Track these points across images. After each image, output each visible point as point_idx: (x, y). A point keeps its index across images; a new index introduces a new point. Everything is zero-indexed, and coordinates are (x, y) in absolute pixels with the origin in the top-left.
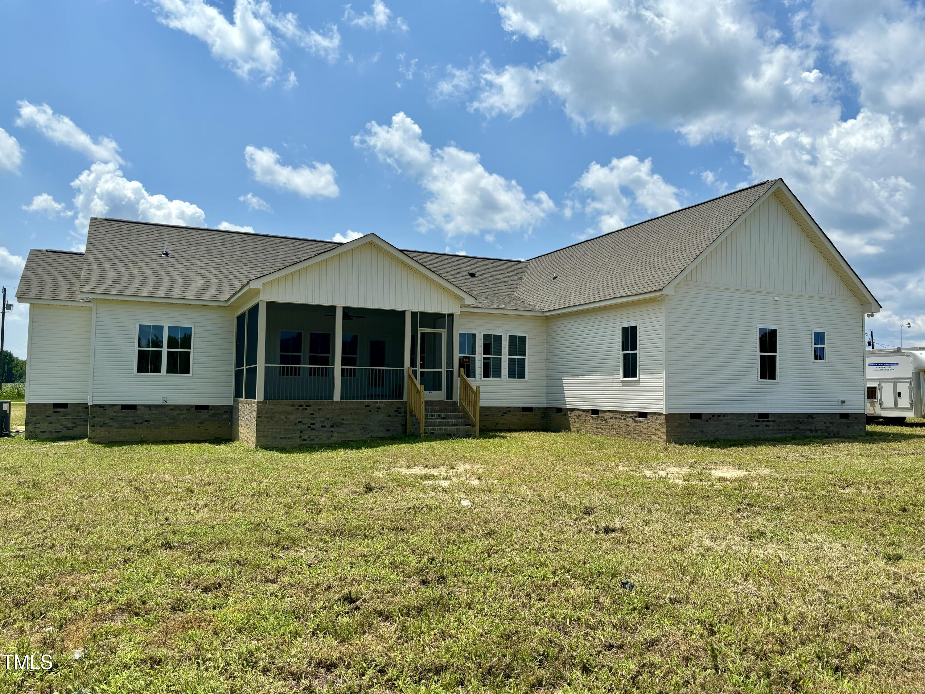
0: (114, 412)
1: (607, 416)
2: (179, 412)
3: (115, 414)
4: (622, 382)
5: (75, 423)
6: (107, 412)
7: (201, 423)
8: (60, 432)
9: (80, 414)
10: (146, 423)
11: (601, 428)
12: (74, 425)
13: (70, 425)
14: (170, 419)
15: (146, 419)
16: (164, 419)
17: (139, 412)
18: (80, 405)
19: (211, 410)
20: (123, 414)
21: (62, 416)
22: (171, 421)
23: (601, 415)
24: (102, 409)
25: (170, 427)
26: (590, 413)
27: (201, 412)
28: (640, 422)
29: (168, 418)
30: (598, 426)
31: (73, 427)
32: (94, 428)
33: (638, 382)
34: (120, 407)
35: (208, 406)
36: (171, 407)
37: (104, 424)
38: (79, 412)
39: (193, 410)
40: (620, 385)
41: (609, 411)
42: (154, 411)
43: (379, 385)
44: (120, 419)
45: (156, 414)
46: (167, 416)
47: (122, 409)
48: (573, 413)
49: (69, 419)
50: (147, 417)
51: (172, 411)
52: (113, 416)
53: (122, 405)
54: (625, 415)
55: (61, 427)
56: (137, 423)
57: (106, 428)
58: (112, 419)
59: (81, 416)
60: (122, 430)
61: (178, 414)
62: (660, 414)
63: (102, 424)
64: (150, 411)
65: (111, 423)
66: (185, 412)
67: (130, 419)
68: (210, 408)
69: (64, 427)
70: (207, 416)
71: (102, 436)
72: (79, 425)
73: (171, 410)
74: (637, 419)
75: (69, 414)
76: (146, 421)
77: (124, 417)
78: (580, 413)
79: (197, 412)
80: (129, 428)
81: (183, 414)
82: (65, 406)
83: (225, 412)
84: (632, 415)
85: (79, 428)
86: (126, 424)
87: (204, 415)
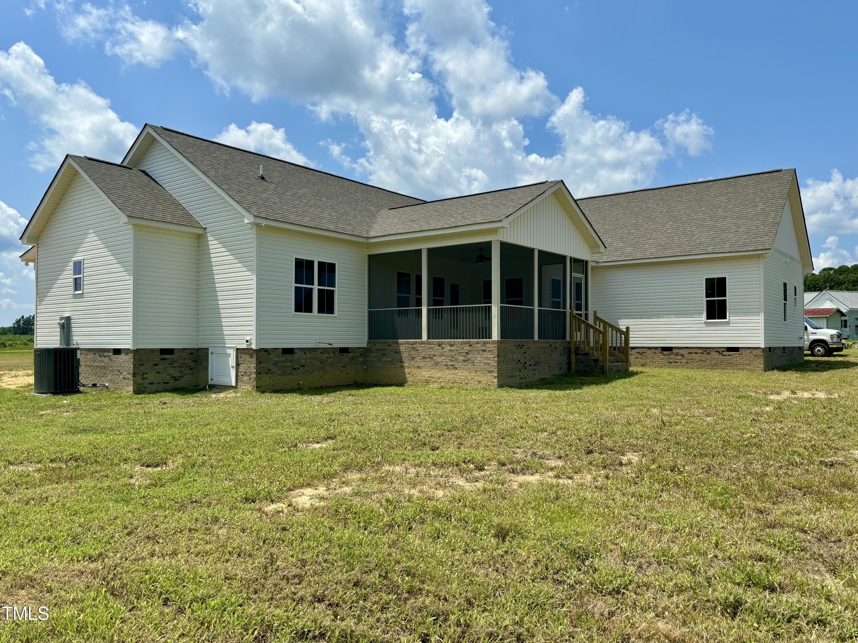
0: (276, 357)
1: (682, 352)
2: (327, 355)
3: (277, 359)
4: (705, 323)
5: (181, 372)
6: (271, 356)
7: (344, 367)
8: (168, 383)
9: (186, 361)
10: (302, 368)
11: (676, 362)
12: (180, 374)
13: (177, 374)
14: (321, 363)
15: (302, 364)
16: (316, 363)
17: (296, 356)
18: (186, 351)
19: (350, 352)
20: (283, 359)
21: (169, 364)
22: (321, 365)
23: (674, 351)
24: (267, 353)
25: (321, 372)
26: (660, 350)
27: (343, 355)
28: (730, 355)
29: (319, 363)
30: (671, 361)
31: (180, 377)
32: (260, 375)
33: (728, 323)
34: (281, 351)
35: (348, 348)
36: (322, 350)
37: (268, 370)
38: (185, 359)
39: (337, 353)
40: (704, 325)
41: (686, 347)
42: (308, 355)
43: (454, 328)
44: (281, 364)
45: (309, 358)
46: (318, 361)
47: (283, 353)
48: (634, 351)
49: (175, 367)
50: (303, 362)
51: (322, 355)
52: (276, 361)
53: (283, 349)
54: (709, 350)
55: (169, 377)
56: (295, 369)
57: (270, 375)
58: (274, 364)
59: (186, 364)
60: (283, 377)
61: (327, 358)
62: (759, 348)
63: (267, 370)
64: (305, 355)
65: (274, 369)
66: (332, 355)
67: (289, 364)
68: (350, 351)
69: (172, 377)
70: (348, 360)
71: (267, 384)
72: (185, 374)
73: (321, 353)
74: (725, 353)
75: (176, 362)
76: (302, 366)
77: (284, 362)
78: (645, 350)
79: (340, 355)
80: (289, 374)
81: (330, 358)
82: (170, 351)
83: (360, 354)
84: (719, 350)
85: (185, 378)
86: (286, 370)
87: (346, 357)
